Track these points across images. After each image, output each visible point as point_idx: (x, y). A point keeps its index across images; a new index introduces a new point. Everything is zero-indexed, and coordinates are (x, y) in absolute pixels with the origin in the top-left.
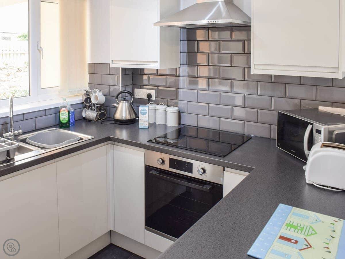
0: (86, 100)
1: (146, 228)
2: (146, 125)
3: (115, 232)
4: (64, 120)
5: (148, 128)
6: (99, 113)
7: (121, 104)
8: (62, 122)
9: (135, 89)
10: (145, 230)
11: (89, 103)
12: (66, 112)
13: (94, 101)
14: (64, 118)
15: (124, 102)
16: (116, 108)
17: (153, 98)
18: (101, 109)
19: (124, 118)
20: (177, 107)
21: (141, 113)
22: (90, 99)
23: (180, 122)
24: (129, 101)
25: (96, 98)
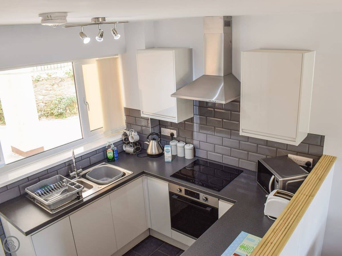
0: (125, 139)
1: (171, 229)
2: (170, 160)
3: (152, 229)
4: (110, 157)
5: (172, 161)
6: (136, 147)
7: (151, 143)
8: (109, 158)
9: (162, 128)
10: (172, 230)
11: (127, 141)
12: (111, 151)
13: (131, 140)
14: (110, 156)
15: (154, 141)
16: (148, 145)
17: (175, 136)
18: (137, 144)
19: (154, 153)
20: (193, 144)
21: (166, 151)
22: (128, 138)
23: (195, 155)
24: (157, 140)
25: (133, 138)
